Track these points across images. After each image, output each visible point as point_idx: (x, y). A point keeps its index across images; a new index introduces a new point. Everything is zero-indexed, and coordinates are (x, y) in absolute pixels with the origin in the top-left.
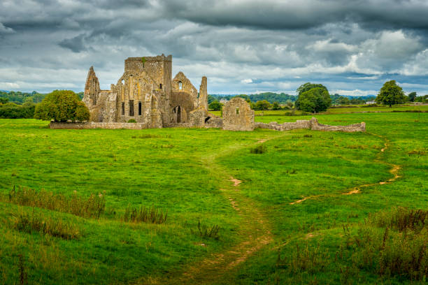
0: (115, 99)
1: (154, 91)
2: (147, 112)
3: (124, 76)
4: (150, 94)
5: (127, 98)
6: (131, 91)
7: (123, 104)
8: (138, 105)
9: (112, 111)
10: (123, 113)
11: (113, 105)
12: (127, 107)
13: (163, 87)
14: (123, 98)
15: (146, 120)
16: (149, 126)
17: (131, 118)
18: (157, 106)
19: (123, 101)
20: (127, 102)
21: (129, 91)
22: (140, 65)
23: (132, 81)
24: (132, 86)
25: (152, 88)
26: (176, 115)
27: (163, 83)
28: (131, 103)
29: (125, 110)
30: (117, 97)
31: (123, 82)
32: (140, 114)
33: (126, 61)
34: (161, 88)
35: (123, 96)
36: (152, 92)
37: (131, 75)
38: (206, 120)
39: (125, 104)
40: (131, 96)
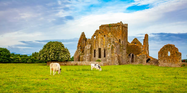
0: (90, 48)
1: (113, 42)
2: (108, 55)
3: (95, 33)
4: (111, 44)
5: (97, 47)
6: (99, 43)
7: (95, 50)
8: (103, 51)
9: (87, 55)
10: (95, 57)
11: (88, 51)
12: (97, 53)
13: (121, 41)
14: (95, 47)
15: (108, 60)
16: (110, 64)
17: (100, 59)
18: (115, 51)
19: (95, 49)
20: (97, 49)
21: (98, 43)
22: (108, 29)
23: (100, 36)
24: (100, 40)
25: (112, 40)
26: (131, 59)
27: (121, 39)
28: (100, 49)
29: (96, 54)
30: (91, 46)
31: (95, 37)
32: (105, 56)
33: (100, 27)
34: (120, 42)
35: (94, 45)
36: (112, 42)
37: (100, 33)
38: (147, 61)
39: (96, 50)
40: (100, 45)
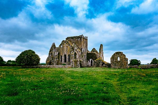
0: (57, 54)
2: (72, 60)
3: (62, 43)
5: (63, 53)
8: (68, 57)
9: (55, 60)
10: (61, 61)
11: (56, 57)
12: (63, 58)
13: (83, 50)
14: (61, 54)
15: (71, 64)
17: (65, 63)
18: (77, 57)
21: (64, 50)
22: (72, 40)
23: (65, 45)
24: (65, 48)
25: (75, 48)
26: (90, 63)
27: (82, 48)
28: (65, 56)
30: (59, 53)
31: (62, 46)
32: (69, 61)
33: (66, 38)
34: (81, 50)
35: (61, 52)
36: (75, 50)
37: (65, 43)
38: (102, 65)
39: (62, 56)
40: (65, 52)
